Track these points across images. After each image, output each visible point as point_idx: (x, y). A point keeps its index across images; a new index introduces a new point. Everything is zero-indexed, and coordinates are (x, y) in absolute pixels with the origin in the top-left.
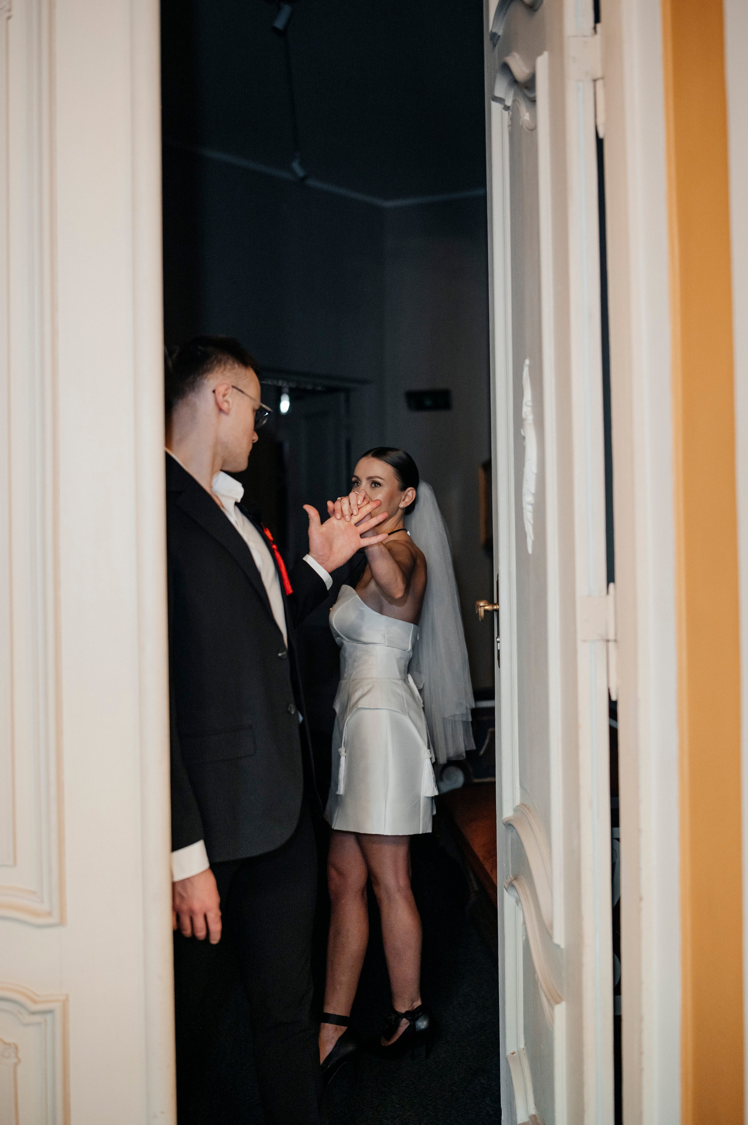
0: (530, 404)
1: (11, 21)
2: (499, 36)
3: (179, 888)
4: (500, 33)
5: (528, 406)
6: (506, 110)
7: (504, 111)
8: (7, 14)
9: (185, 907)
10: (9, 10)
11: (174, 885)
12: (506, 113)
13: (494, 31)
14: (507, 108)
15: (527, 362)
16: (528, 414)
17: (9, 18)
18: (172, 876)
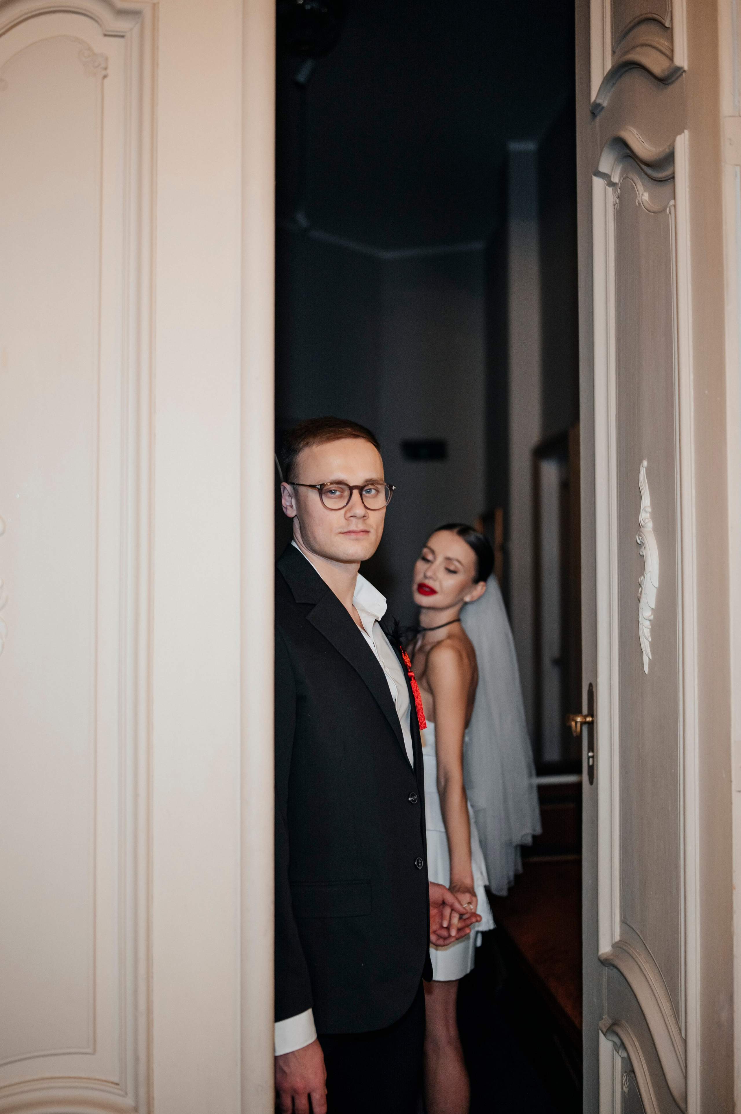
0: (649, 510)
1: (106, 80)
2: (603, 108)
3: (281, 1063)
4: (605, 104)
5: (646, 512)
6: (609, 186)
7: (607, 187)
8: (104, 73)
9: (286, 1085)
10: (106, 69)
11: (276, 1059)
12: (610, 190)
13: (599, 101)
14: (611, 184)
15: (645, 463)
16: (647, 521)
17: (105, 77)
18: (274, 1050)
